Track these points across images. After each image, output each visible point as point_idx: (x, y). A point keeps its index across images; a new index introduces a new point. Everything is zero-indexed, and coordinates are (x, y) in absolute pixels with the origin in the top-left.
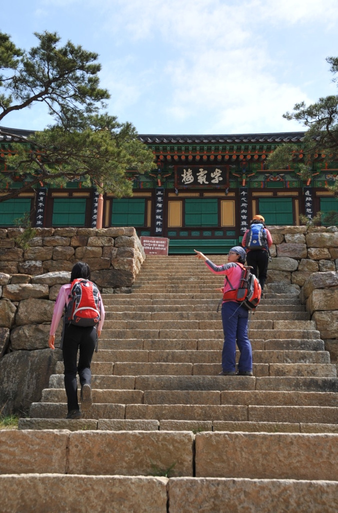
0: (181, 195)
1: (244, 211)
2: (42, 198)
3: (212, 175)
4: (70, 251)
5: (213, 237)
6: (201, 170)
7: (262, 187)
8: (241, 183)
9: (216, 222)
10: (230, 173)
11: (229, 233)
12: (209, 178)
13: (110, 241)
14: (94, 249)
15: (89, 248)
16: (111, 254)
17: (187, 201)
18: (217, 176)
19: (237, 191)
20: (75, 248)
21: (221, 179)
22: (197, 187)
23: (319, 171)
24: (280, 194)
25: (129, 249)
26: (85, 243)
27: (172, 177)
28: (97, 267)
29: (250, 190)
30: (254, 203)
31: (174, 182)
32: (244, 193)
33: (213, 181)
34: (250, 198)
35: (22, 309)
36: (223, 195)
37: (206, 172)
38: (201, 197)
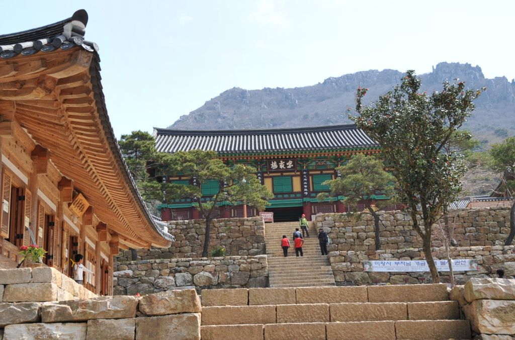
0: (271, 175)
1: (305, 183)
2: (195, 180)
3: (287, 164)
4: (237, 228)
5: (289, 198)
6: (281, 161)
7: (314, 168)
8: (303, 167)
9: (291, 190)
10: (297, 162)
11: (298, 195)
12: (286, 165)
13: (253, 223)
14: (247, 227)
15: (245, 227)
16: (254, 229)
17: (274, 178)
18: (290, 164)
19: (301, 172)
20: (239, 226)
21: (292, 166)
22: (279, 170)
23: (344, 159)
24: (324, 172)
25: (261, 226)
26: (243, 224)
27: (266, 165)
28: (249, 235)
29: (308, 171)
30: (310, 177)
31: (267, 168)
32: (305, 173)
33: (288, 167)
34: (308, 175)
35: (252, 266)
36: (293, 173)
37: (284, 162)
38: (282, 175)
